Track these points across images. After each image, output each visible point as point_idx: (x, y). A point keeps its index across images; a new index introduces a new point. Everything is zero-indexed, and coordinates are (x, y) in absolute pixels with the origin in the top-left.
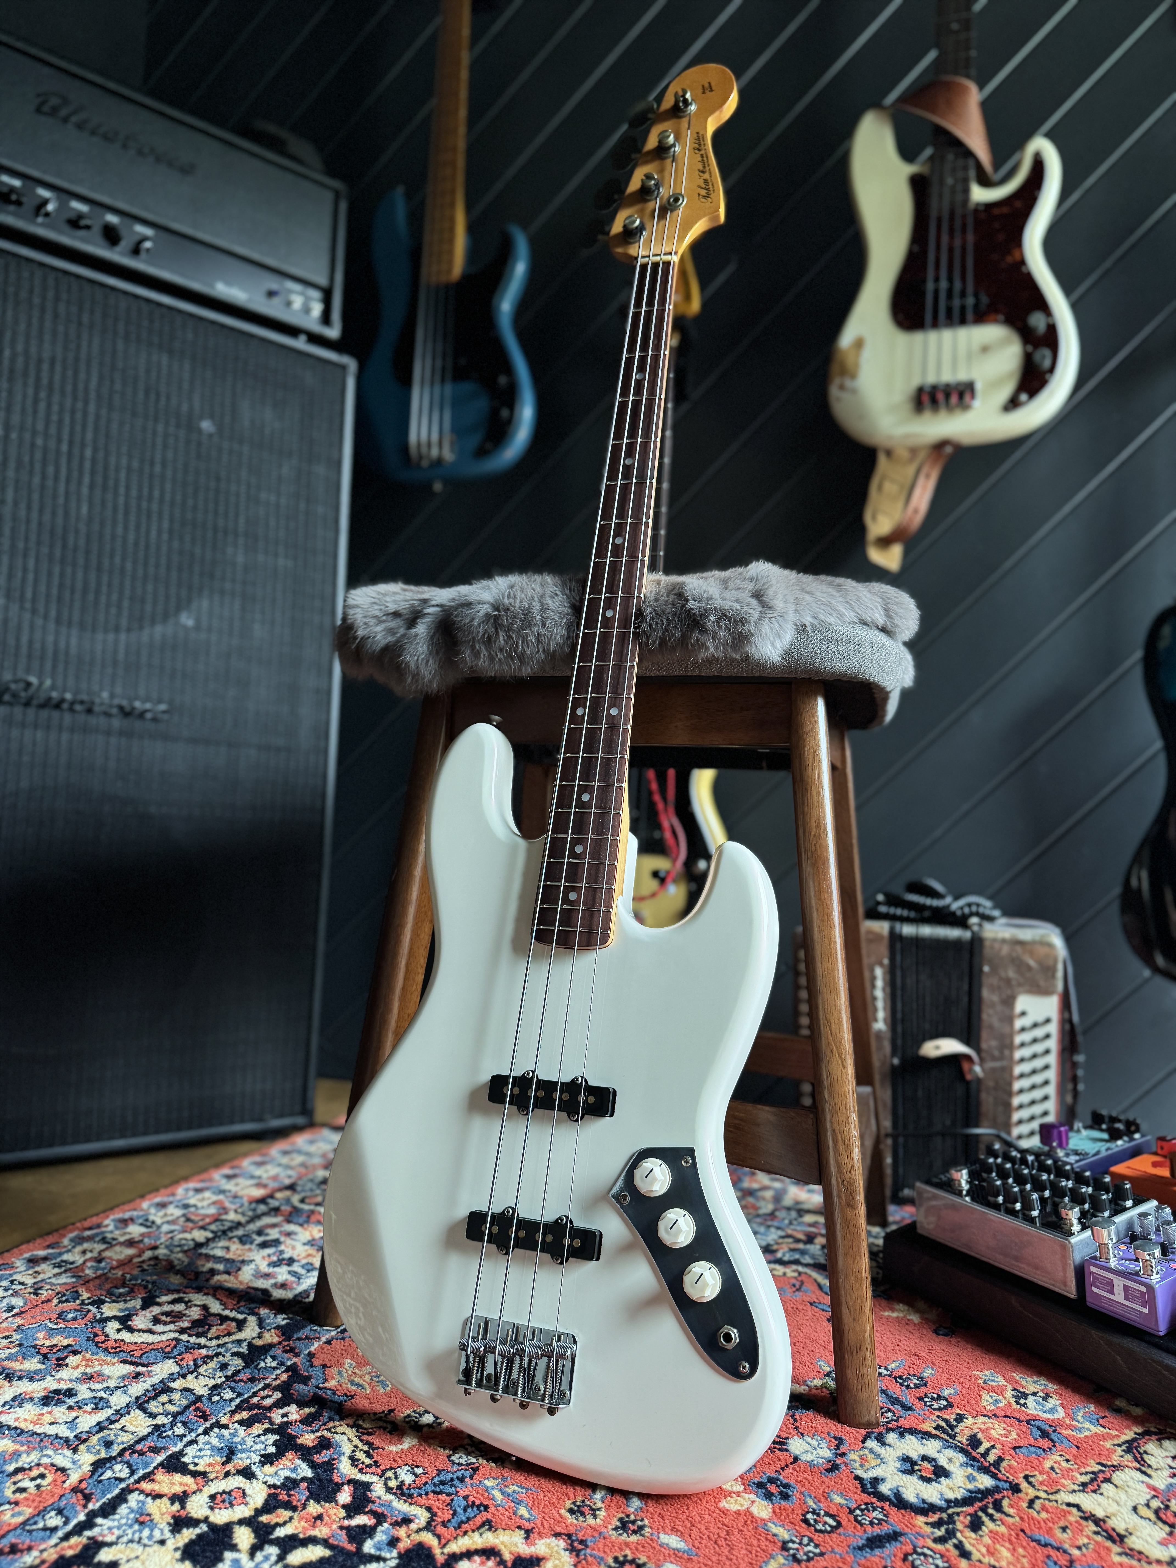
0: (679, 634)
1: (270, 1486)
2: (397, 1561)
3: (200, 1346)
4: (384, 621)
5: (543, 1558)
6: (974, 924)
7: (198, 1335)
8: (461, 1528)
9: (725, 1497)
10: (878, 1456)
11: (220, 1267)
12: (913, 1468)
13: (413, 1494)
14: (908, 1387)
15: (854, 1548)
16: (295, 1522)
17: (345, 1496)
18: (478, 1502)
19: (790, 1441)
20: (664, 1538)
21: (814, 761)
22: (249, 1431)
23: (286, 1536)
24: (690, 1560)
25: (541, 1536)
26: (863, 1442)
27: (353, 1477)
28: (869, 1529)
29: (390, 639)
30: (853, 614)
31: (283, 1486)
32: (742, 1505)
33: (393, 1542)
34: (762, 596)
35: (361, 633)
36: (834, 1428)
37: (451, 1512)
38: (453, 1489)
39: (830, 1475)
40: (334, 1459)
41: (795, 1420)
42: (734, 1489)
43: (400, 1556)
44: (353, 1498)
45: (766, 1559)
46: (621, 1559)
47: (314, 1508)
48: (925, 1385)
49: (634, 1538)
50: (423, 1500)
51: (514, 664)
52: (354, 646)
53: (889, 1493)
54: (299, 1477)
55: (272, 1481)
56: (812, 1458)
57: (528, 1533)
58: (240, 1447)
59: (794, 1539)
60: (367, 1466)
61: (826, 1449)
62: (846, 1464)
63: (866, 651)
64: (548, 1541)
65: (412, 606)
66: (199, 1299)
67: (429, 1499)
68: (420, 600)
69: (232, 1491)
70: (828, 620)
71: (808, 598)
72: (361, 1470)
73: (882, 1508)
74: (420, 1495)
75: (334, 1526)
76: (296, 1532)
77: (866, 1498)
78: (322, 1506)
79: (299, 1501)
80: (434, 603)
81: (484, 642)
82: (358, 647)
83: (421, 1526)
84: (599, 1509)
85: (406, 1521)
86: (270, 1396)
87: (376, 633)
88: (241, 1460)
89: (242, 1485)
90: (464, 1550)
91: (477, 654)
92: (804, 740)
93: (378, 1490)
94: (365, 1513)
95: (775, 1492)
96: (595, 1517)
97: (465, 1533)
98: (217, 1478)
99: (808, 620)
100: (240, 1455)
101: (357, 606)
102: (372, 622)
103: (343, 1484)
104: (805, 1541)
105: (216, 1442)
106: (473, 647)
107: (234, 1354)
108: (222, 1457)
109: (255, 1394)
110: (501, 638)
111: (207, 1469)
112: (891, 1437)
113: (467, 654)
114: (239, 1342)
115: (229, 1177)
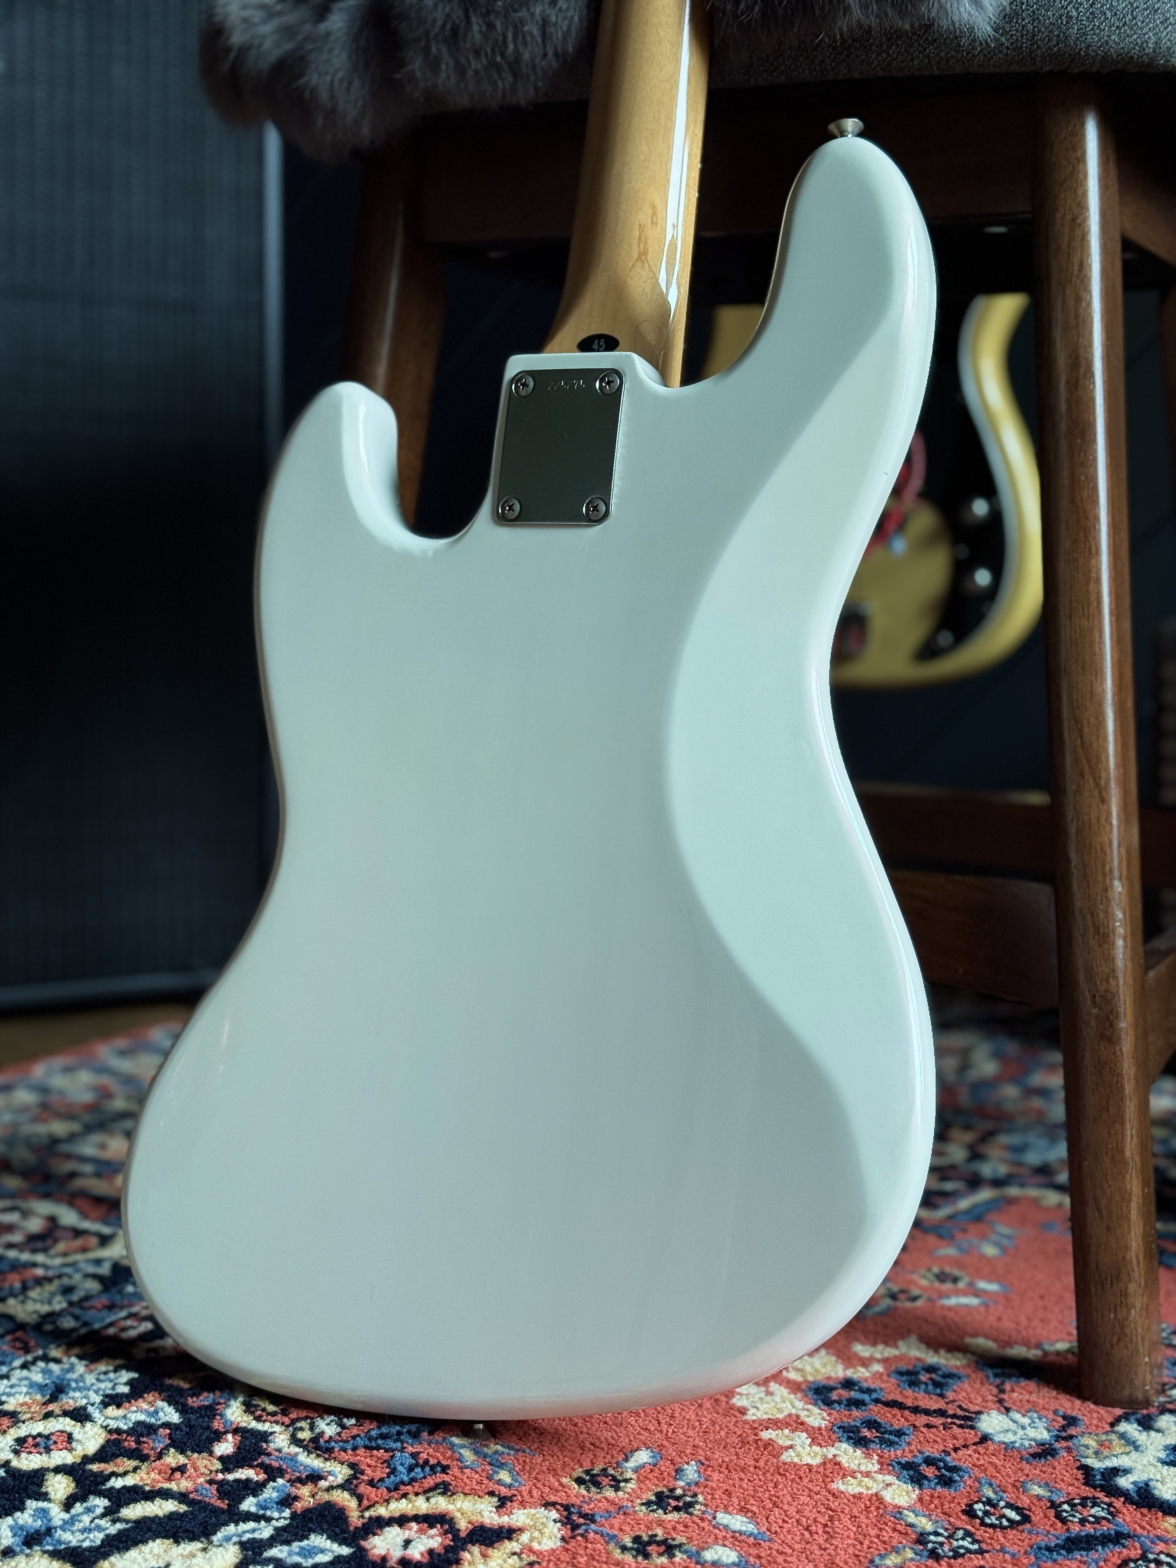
1: (110, 1432)
2: (287, 1522)
3: (35, 1265)
4: (279, 14)
5: (518, 1531)
7: (34, 1251)
8: (397, 1490)
9: (844, 1476)
10: (1131, 1442)
11: (88, 1168)
13: (333, 1448)
15: (1040, 1549)
16: (142, 1473)
17: (226, 1447)
18: (432, 1461)
19: (984, 1417)
20: (722, 1518)
22: (92, 1367)
23: (124, 1487)
24: (757, 1545)
25: (523, 1504)
26: (1112, 1425)
27: (244, 1425)
28: (1076, 1528)
29: (289, 46)
31: (131, 1432)
32: (868, 1488)
33: (286, 1501)
35: (237, 38)
36: (1068, 1405)
37: (387, 1470)
38: (399, 1445)
39: (1036, 1461)
40: (219, 1404)
41: (1002, 1391)
42: (863, 1468)
43: (294, 1516)
44: (238, 1448)
45: (883, 1552)
46: (645, 1538)
47: (173, 1458)
49: (674, 1516)
50: (348, 1456)
51: (502, 79)
52: (226, 66)
53: (1131, 1487)
54: (159, 1423)
55: (113, 1424)
56: (1013, 1439)
57: (503, 1503)
58: (74, 1385)
59: (941, 1531)
60: (269, 1414)
61: (1042, 1429)
62: (1069, 1450)
64: (533, 1511)
66: (44, 1208)
67: (357, 1455)
69: (52, 1434)
72: (258, 1419)
73: (1110, 1505)
74: (345, 1451)
75: (201, 1480)
76: (141, 1483)
77: (1088, 1492)
78: (186, 1456)
79: (152, 1449)
81: (445, 39)
82: (233, 68)
83: (335, 1484)
84: (627, 1481)
85: (315, 1477)
86: (133, 1328)
87: (263, 37)
88: (73, 1399)
89: (68, 1429)
90: (397, 1514)
93: (281, 1440)
94: (251, 1466)
95: (930, 1475)
96: (617, 1489)
97: (405, 1495)
98: (31, 1418)
100: (71, 1394)
102: (257, 16)
103: (226, 1432)
104: (960, 1533)
105: (38, 1377)
107: (87, 1276)
108: (43, 1396)
109: (111, 1324)
110: (476, 28)
111: (19, 1410)
112: (1166, 1420)
113: (416, 65)
114: (98, 1262)
115: (123, 1053)
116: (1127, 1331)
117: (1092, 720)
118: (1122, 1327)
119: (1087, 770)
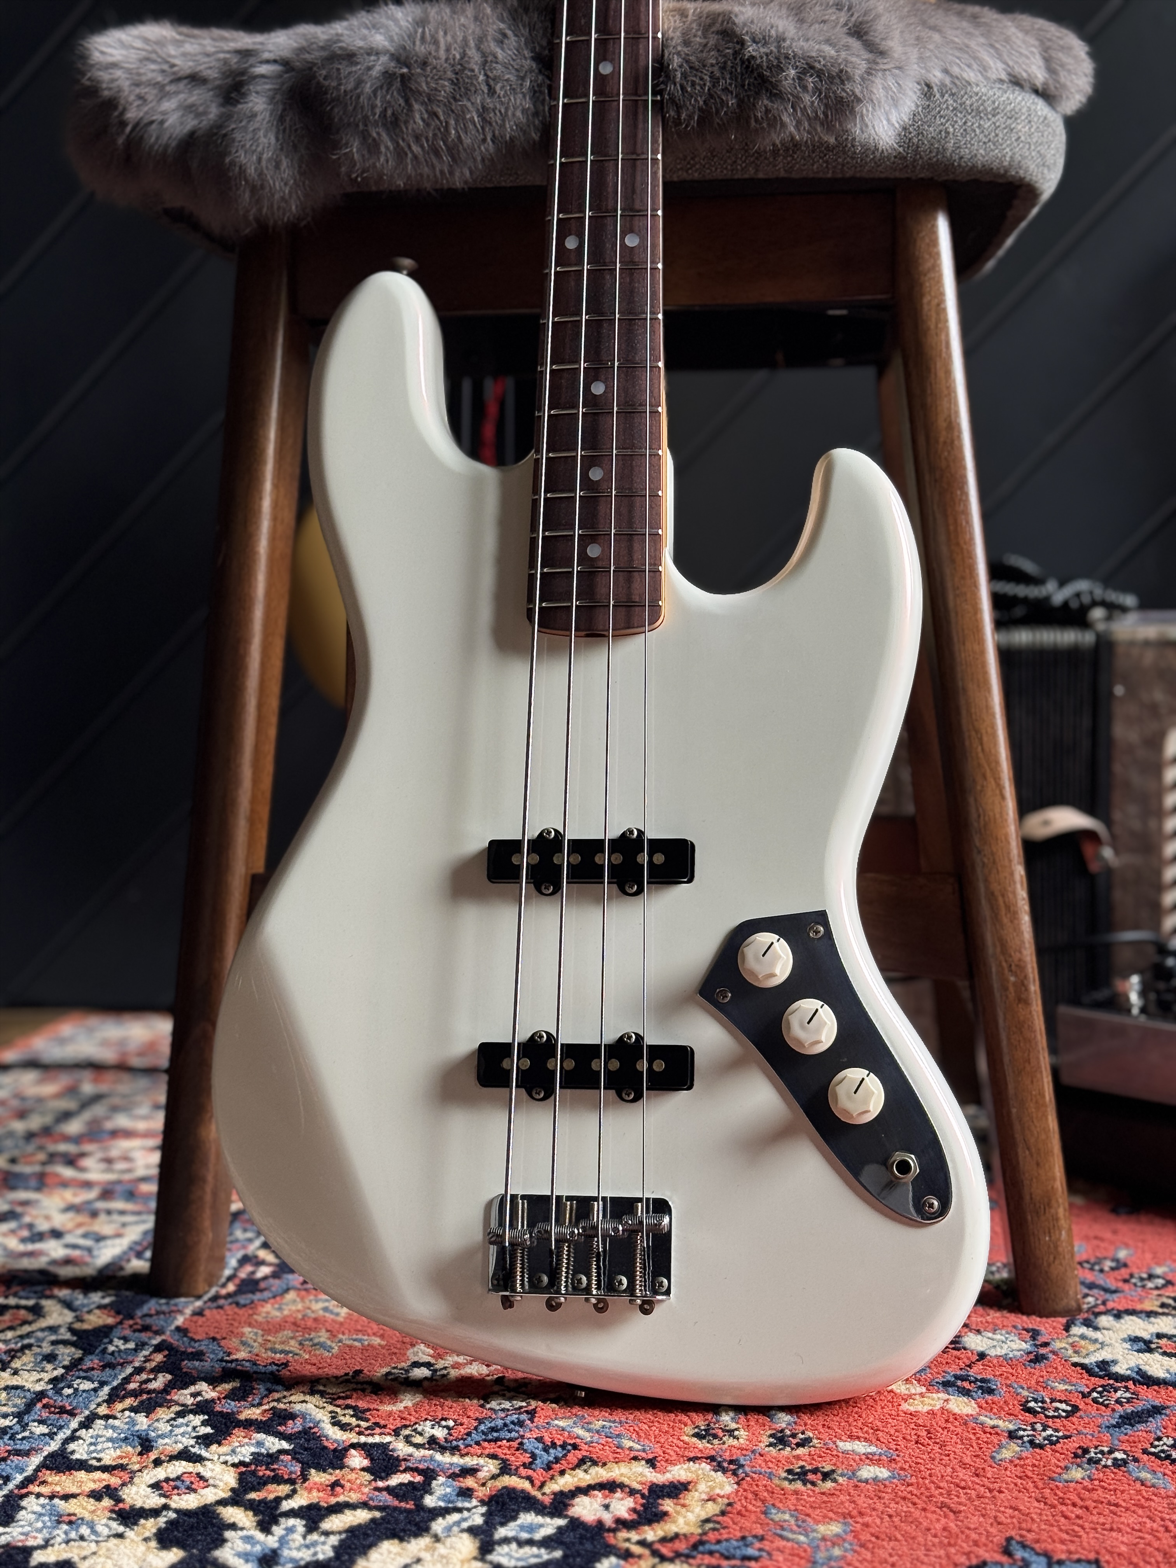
0: (732, 102)
1: (235, 1465)
2: (485, 1508)
4: (175, 92)
5: (689, 1483)
6: (1099, 620)
8: (553, 1469)
9: (905, 1400)
10: (1096, 1341)
12: (1149, 1347)
13: (457, 1446)
14: (1102, 1271)
15: (1108, 1427)
16: (305, 1493)
17: (357, 1460)
18: (559, 1442)
19: (964, 1340)
20: (846, 1446)
21: (938, 321)
22: (152, 1417)
23: (302, 1507)
24: (893, 1461)
25: (671, 1463)
26: (1067, 1330)
27: (354, 1441)
28: (1118, 1408)
30: (1000, 65)
31: (256, 1462)
32: (933, 1405)
33: (464, 1493)
34: (866, 33)
35: (132, 115)
36: (1018, 1322)
37: (528, 1455)
38: (514, 1434)
39: (1037, 1365)
40: (311, 1428)
42: (913, 1391)
43: (485, 1503)
44: (372, 1459)
45: (994, 1449)
46: (797, 1470)
47: (320, 1477)
48: (1125, 1265)
49: (803, 1450)
50: (477, 1450)
51: (441, 163)
52: (121, 140)
53: (1129, 1372)
54: (273, 1451)
55: (233, 1459)
56: (1004, 1352)
57: (653, 1464)
58: (153, 1434)
59: (1023, 1427)
60: (367, 1429)
61: (1018, 1341)
62: (1054, 1353)
63: (1022, 128)
64: (684, 1466)
65: (225, 62)
67: (486, 1448)
68: (238, 52)
69: (180, 1476)
70: (965, 75)
71: (936, 37)
72: (360, 1434)
74: (471, 1446)
75: (366, 1490)
76: (313, 1502)
77: (1099, 1381)
78: (330, 1473)
79: (292, 1473)
80: (266, 56)
81: (384, 125)
82: (129, 142)
83: (494, 1473)
84: (735, 1430)
85: (468, 1471)
86: (154, 1379)
87: (164, 113)
88: (168, 1446)
89: (191, 1470)
90: (573, 1487)
91: (373, 147)
92: (921, 285)
93: (402, 1448)
94: (402, 1472)
95: (971, 1388)
96: (735, 1437)
97: (563, 1472)
98: (144, 1468)
99: (936, 76)
100: (161, 1441)
101: (114, 65)
102: (152, 93)
103: (345, 1449)
104: (1039, 1427)
105: (110, 1433)
106: (365, 136)
108: (133, 1447)
110: (417, 115)
111: (122, 1462)
112: (1104, 1321)
113: (355, 147)
116: (1060, 1249)
117: (989, 730)
118: (1056, 1247)
119: (988, 774)
